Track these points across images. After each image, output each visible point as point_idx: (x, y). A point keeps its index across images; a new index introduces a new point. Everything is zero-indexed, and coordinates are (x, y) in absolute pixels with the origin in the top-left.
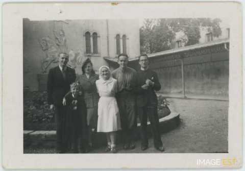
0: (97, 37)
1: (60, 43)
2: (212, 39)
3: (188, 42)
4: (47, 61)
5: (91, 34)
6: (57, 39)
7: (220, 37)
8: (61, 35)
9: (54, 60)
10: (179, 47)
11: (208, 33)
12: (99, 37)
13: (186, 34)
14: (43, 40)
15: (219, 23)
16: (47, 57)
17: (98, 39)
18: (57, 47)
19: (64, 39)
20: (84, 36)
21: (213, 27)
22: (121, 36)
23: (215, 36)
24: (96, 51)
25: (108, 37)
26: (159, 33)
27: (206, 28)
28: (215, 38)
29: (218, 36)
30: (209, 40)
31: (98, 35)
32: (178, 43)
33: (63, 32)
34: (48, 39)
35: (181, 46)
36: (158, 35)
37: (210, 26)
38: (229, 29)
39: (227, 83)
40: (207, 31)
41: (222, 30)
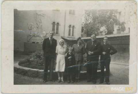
0: (59, 25)
1: (38, 26)
2: (120, 33)
3: (107, 33)
4: (30, 36)
5: (56, 23)
6: (37, 24)
7: (124, 32)
8: (39, 22)
9: (34, 35)
10: (101, 35)
11: (118, 29)
12: (60, 25)
13: (106, 28)
14: (30, 24)
15: (125, 24)
16: (31, 33)
17: (59, 26)
18: (37, 28)
19: (41, 24)
20: (52, 24)
21: (121, 26)
22: (72, 26)
23: (122, 31)
24: (57, 33)
25: (65, 26)
26: (92, 27)
27: (117, 26)
28: (122, 32)
29: (123, 31)
30: (118, 33)
31: (59, 24)
32: (101, 33)
33: (41, 21)
34: (32, 24)
35: (103, 35)
36: (91, 28)
37: (120, 25)
38: (129, 28)
39: (129, 57)
40: (118, 28)
41: (126, 28)
